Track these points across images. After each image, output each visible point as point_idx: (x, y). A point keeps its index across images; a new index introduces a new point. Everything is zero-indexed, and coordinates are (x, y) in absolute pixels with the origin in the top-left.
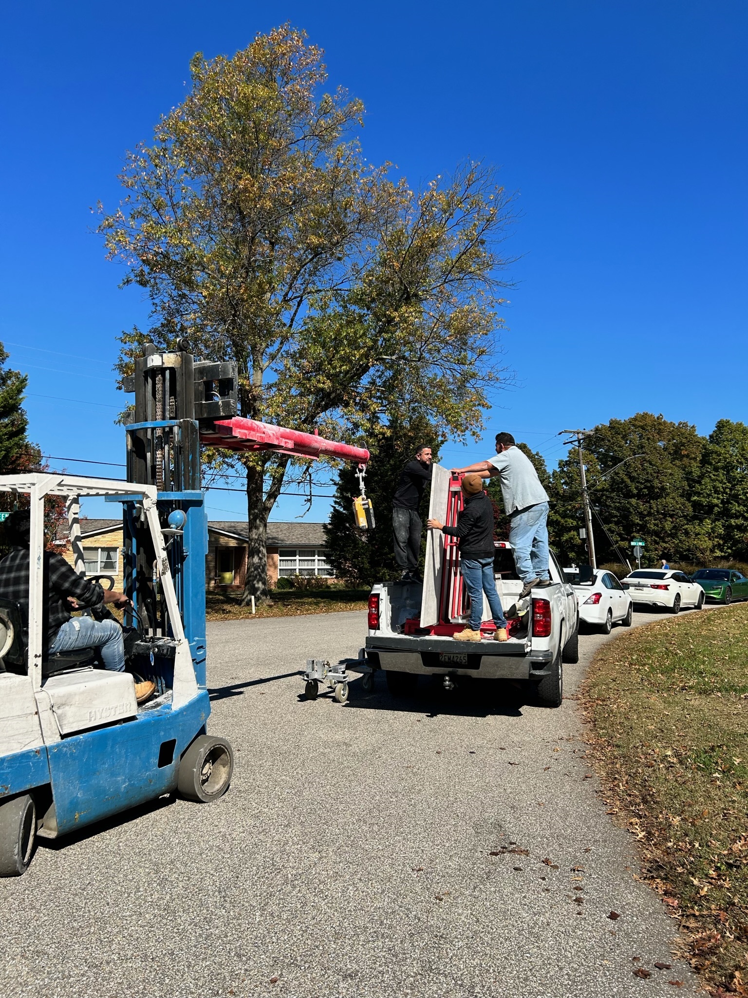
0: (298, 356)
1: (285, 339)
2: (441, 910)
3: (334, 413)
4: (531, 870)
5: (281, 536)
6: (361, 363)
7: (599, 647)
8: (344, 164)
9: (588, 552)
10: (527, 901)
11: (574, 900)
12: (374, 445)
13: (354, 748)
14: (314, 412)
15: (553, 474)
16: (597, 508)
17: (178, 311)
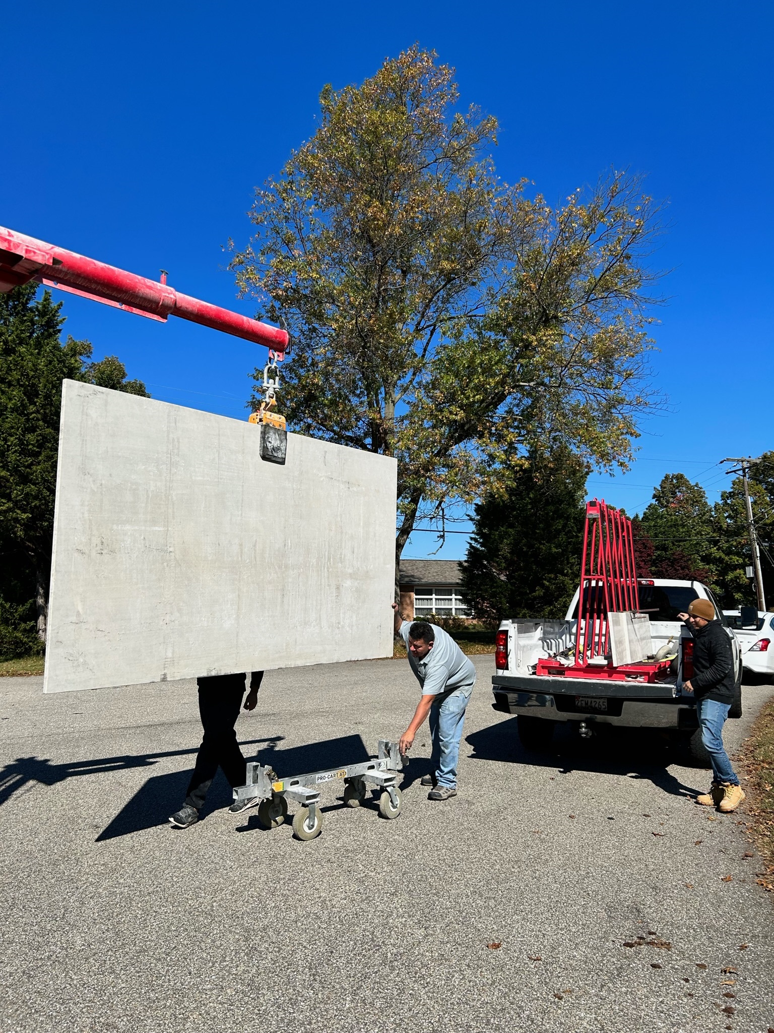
0: (430, 387)
1: (417, 371)
2: (559, 1011)
3: (468, 445)
4: (673, 968)
5: (417, 574)
6: (496, 391)
7: (767, 700)
8: (478, 185)
9: (756, 593)
10: (664, 1008)
11: (723, 1010)
12: (511, 478)
13: (477, 808)
14: (447, 445)
15: (715, 507)
16: (766, 544)
17: (309, 346)
